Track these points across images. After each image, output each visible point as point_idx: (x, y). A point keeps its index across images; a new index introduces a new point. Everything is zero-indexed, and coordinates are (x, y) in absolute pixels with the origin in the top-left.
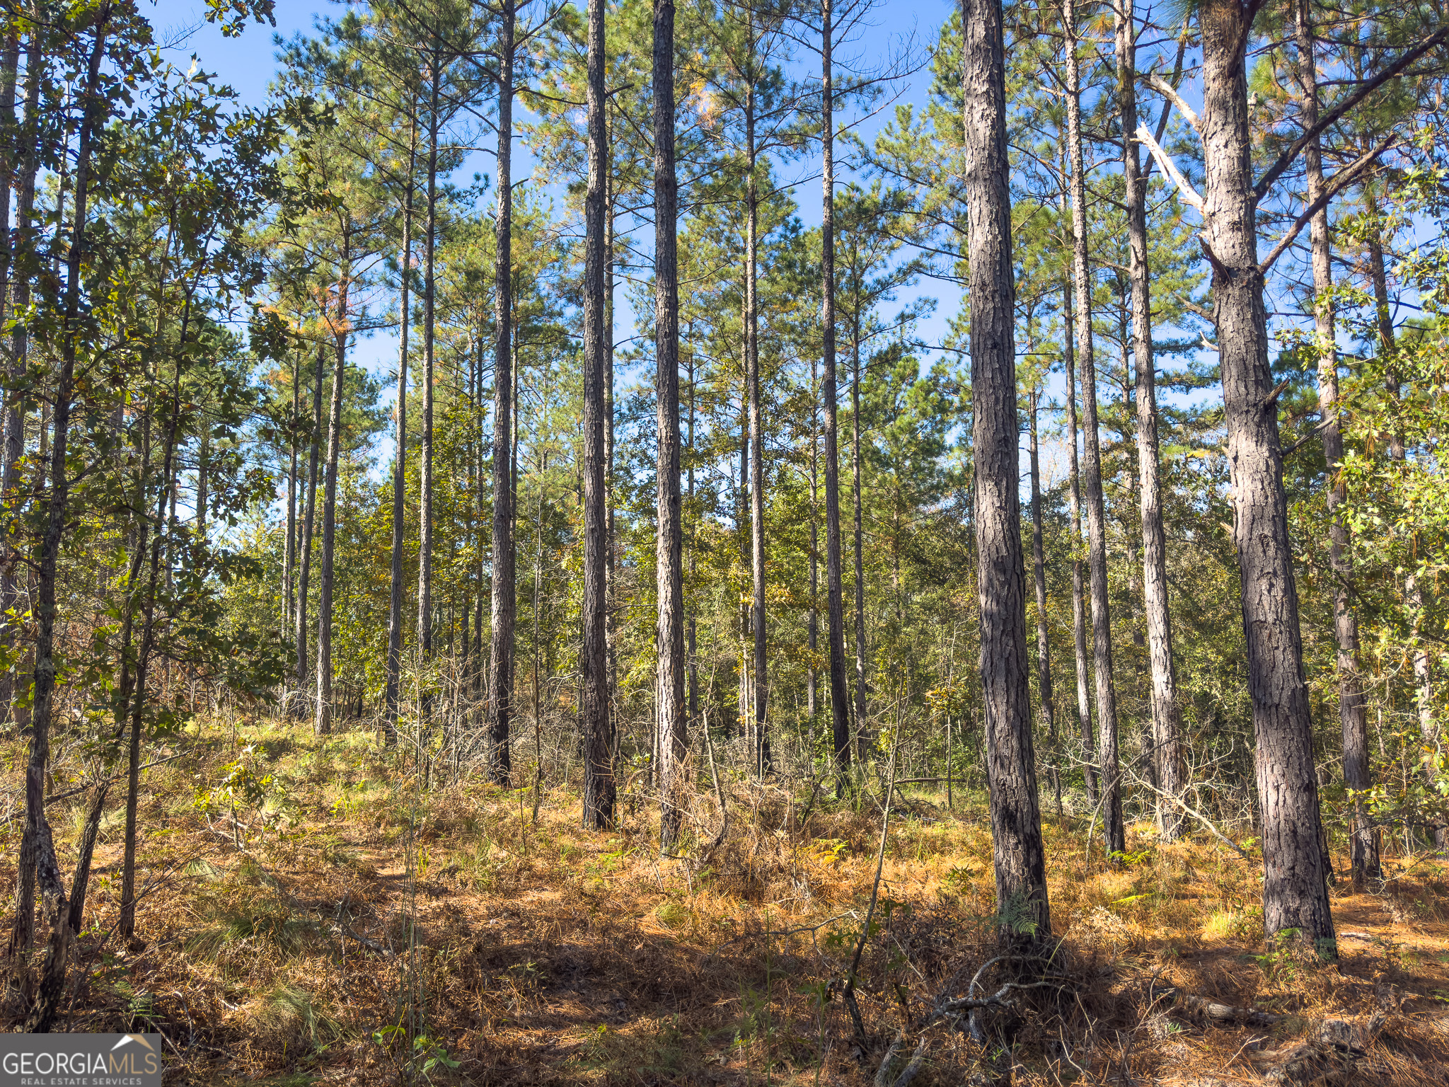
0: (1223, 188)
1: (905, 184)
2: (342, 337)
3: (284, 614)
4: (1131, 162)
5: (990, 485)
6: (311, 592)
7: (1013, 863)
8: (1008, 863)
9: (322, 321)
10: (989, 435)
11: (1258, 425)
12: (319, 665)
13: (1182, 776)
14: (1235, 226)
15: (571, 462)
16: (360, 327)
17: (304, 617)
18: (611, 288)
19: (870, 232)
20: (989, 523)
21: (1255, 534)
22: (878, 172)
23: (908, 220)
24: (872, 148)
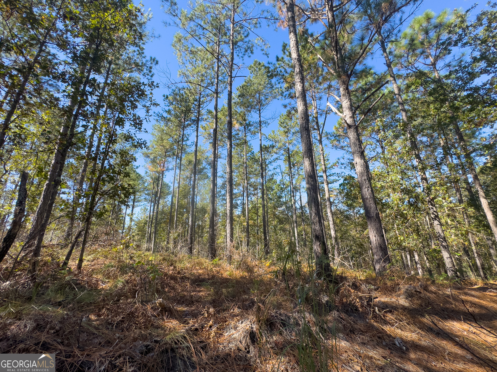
0: (347, 110)
1: (274, 143)
2: (163, 172)
3: (147, 229)
4: (318, 132)
5: (307, 159)
6: (153, 225)
7: (319, 249)
8: (318, 249)
9: (159, 168)
10: (306, 148)
11: (361, 156)
12: (153, 239)
13: (339, 255)
14: (351, 117)
15: (208, 201)
16: (167, 170)
17: (151, 230)
18: (217, 161)
19: (268, 152)
20: (308, 168)
21: (363, 179)
22: (269, 141)
23: (275, 149)
24: (268, 136)
